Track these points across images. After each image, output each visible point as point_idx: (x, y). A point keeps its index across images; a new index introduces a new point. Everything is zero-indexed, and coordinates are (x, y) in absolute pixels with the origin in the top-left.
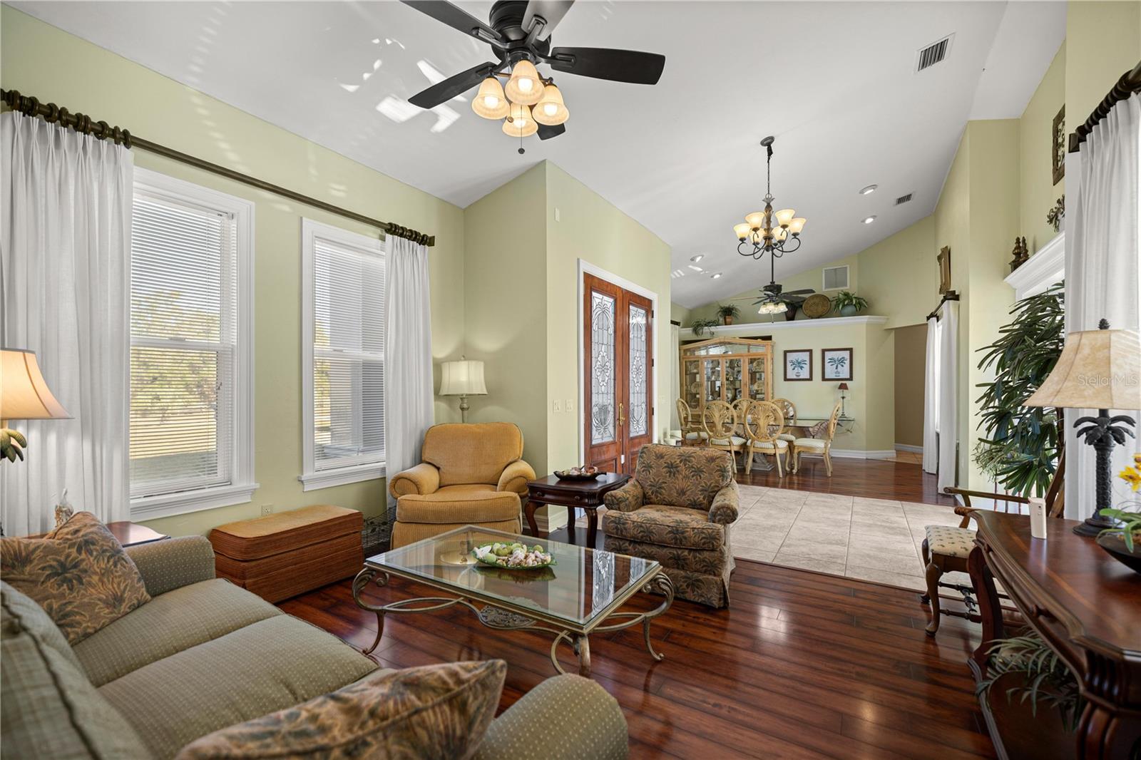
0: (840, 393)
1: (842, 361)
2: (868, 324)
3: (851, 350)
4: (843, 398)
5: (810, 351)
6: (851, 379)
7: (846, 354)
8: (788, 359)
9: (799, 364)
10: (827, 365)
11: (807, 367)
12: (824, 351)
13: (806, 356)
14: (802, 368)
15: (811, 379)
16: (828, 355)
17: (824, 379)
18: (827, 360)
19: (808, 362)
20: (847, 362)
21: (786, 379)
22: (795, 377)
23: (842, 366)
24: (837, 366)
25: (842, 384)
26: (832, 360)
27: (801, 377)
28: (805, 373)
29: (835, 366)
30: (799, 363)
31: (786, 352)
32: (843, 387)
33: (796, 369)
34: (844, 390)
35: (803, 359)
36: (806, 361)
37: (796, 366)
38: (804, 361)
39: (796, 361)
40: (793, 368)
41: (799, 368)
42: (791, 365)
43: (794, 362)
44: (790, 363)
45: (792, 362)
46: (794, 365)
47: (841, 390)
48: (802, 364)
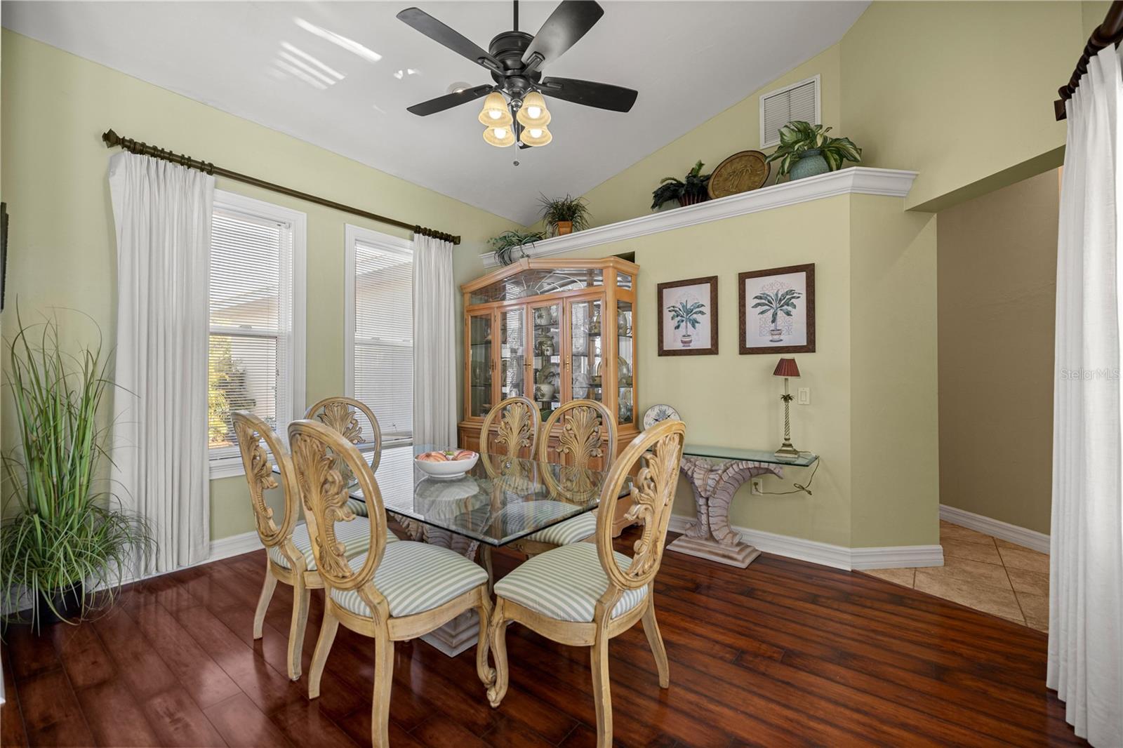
0: (779, 385)
1: (786, 300)
2: (855, 194)
3: (809, 270)
4: (787, 398)
5: (713, 281)
6: (810, 347)
7: (797, 282)
8: (667, 303)
9: (687, 315)
10: (751, 313)
11: (705, 321)
12: (743, 277)
13: (701, 294)
14: (694, 323)
15: (713, 350)
16: (753, 286)
17: (744, 350)
18: (750, 302)
19: (707, 309)
20: (801, 303)
21: (663, 353)
22: (679, 346)
23: (788, 314)
24: (775, 315)
25: (782, 360)
26: (763, 300)
27: (693, 346)
28: (701, 339)
29: (770, 314)
30: (689, 312)
31: (661, 287)
32: (787, 369)
33: (683, 325)
34: (789, 378)
35: (695, 304)
36: (703, 305)
37: (683, 321)
38: (698, 307)
39: (683, 307)
40: (677, 324)
41: (686, 323)
42: (673, 318)
43: (677, 309)
44: (670, 311)
45: (674, 310)
46: (679, 318)
47: (782, 378)
48: (695, 313)
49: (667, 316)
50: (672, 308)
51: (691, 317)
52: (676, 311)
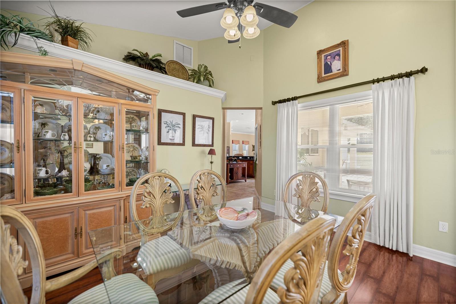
2: (222, 100)
3: (213, 120)
4: (212, 163)
5: (183, 114)
6: (212, 145)
8: (163, 120)
11: (180, 131)
12: (195, 117)
13: (179, 119)
14: (175, 131)
15: (183, 144)
17: (194, 145)
18: (197, 126)
19: (181, 126)
20: (211, 130)
21: (160, 143)
25: (211, 149)
28: (178, 139)
29: (202, 132)
30: (174, 126)
31: (160, 111)
32: (212, 152)
33: (170, 131)
34: (212, 155)
35: (177, 123)
36: (179, 124)
37: (170, 130)
38: (177, 124)
39: (171, 123)
40: (168, 131)
41: (172, 131)
42: (166, 127)
43: (168, 124)
44: (164, 124)
45: (166, 124)
46: (169, 128)
47: (210, 156)
48: (176, 127)
49: (163, 126)
50: (166, 123)
51: (174, 129)
52: (167, 124)
